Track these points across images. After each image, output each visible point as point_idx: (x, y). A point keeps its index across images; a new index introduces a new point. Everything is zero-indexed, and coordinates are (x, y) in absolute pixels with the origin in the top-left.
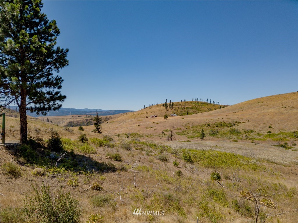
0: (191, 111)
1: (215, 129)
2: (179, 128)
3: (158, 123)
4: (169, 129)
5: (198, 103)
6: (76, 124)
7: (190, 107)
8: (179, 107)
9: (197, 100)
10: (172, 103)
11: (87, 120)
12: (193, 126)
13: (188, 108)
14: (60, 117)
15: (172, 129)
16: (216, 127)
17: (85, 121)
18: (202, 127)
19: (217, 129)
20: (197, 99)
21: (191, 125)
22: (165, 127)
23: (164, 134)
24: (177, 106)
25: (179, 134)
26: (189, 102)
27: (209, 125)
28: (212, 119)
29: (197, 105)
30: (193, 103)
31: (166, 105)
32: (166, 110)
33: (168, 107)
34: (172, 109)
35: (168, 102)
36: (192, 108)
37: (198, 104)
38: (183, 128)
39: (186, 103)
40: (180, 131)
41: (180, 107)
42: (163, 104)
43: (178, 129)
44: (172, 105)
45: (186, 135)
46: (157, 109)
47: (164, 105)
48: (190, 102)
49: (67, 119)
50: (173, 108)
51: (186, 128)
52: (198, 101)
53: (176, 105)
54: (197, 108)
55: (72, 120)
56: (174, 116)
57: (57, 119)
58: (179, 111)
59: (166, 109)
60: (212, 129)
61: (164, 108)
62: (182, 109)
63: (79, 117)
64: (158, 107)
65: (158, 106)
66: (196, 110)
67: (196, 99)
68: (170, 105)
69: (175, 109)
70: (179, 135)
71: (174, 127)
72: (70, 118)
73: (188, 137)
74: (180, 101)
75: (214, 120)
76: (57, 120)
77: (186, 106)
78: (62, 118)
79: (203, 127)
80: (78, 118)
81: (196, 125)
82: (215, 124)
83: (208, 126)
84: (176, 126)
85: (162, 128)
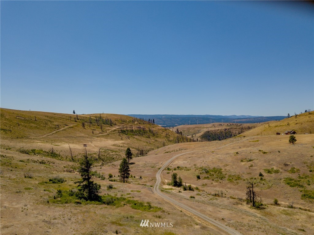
2: (297, 167)
3: (264, 153)
4: (275, 168)
6: (213, 134)
11: (226, 129)
14: (200, 125)
15: (282, 168)
17: (223, 131)
22: (271, 162)
23: (261, 179)
25: (288, 184)
38: (305, 170)
40: (294, 176)
43: (293, 171)
49: (207, 128)
51: (311, 171)
55: (210, 129)
57: (197, 128)
63: (220, 126)
64: (310, 116)
65: (310, 114)
70: (289, 186)
71: (286, 165)
72: (211, 126)
73: (303, 193)
76: (197, 129)
78: (203, 126)
80: (218, 127)
84: (293, 163)
85: (265, 164)
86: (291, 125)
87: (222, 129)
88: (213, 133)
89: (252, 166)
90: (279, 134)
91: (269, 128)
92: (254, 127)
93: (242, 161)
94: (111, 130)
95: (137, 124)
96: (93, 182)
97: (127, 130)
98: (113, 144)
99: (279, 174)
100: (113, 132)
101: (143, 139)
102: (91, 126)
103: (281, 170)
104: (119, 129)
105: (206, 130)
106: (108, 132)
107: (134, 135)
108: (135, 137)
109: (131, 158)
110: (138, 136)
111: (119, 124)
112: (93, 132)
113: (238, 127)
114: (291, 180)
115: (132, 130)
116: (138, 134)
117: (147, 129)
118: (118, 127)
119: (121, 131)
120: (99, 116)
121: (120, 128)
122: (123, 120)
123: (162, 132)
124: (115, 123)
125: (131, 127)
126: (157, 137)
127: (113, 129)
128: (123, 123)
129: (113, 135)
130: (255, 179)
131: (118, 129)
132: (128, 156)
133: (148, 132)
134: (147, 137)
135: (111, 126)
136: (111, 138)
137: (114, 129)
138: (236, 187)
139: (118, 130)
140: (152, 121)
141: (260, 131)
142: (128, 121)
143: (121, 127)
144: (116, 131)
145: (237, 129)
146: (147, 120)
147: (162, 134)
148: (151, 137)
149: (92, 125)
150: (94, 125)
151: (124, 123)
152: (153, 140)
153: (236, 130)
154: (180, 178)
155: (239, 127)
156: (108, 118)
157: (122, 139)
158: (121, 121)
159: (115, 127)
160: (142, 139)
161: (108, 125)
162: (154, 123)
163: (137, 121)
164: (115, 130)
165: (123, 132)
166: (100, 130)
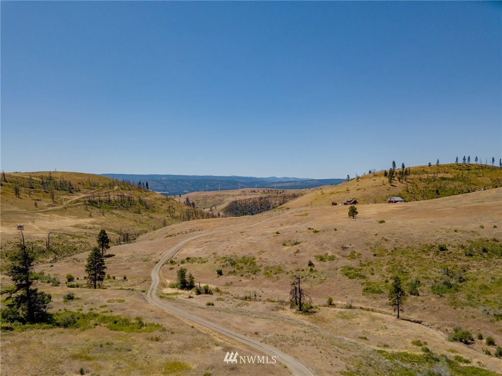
0: (451, 185)
1: (459, 264)
2: (358, 251)
3: (316, 232)
4: (330, 254)
5: (468, 168)
7: (449, 176)
8: (421, 176)
9: (467, 160)
10: (406, 169)
11: (261, 198)
12: (395, 249)
13: (443, 179)
14: (223, 192)
15: (338, 253)
16: (466, 258)
17: (258, 200)
18: (419, 255)
19: (465, 263)
20: (467, 158)
21: (389, 247)
23: (311, 270)
24: (416, 176)
25: (346, 275)
26: (447, 166)
27: (442, 249)
28: (459, 227)
29: (467, 172)
30: (457, 167)
31: (390, 175)
32: (389, 185)
33: (396, 178)
34: (404, 182)
35: (399, 167)
36: (453, 180)
37: (468, 170)
38: (367, 254)
39: (441, 169)
40: (354, 264)
41: (425, 176)
42: (385, 172)
43: (353, 256)
44: (405, 173)
45: (364, 277)
46: (370, 182)
47: (388, 175)
48: (451, 166)
49: (233, 196)
50: (406, 180)
51: (375, 255)
52: (470, 163)
53: (415, 173)
54: (463, 179)
55: (238, 198)
56: (396, 202)
57: (219, 196)
58: (421, 185)
59: (390, 182)
60: (450, 263)
61: (387, 180)
62: (428, 180)
63: (253, 193)
64: (375, 178)
65: (375, 175)
66: (462, 183)
67: (464, 159)
68: (401, 173)
69: (411, 181)
70: (347, 278)
72: (239, 194)
73: (365, 287)
74: (427, 164)
75: (463, 232)
76: (219, 198)
77: (440, 175)
78: (227, 193)
79: (424, 256)
80: (251, 195)
81: (406, 245)
82: (463, 247)
83: (441, 253)
84: (353, 245)
85: (316, 249)
86: (351, 192)
87: (255, 198)
88: (243, 204)
89: (298, 252)
90: (336, 204)
91: (323, 196)
92: (302, 195)
93: (284, 245)
94: (70, 201)
95: (117, 190)
96: (36, 290)
97: (100, 201)
98: (74, 224)
99: (336, 261)
100: (74, 203)
101: (129, 215)
102: (32, 193)
103: (337, 256)
104: (85, 199)
105: (231, 199)
106: (64, 203)
107: (112, 208)
108: (114, 211)
109: (108, 247)
110: (120, 209)
111: (85, 190)
112: (36, 205)
113: (279, 195)
114: (350, 269)
115: (110, 201)
116: (119, 207)
117: (136, 199)
118: (83, 196)
119: (90, 201)
120: (48, 175)
121: (87, 197)
122: (92, 182)
123: (161, 203)
124: (77, 188)
125: (107, 194)
126: (153, 212)
127: (75, 199)
128: (93, 188)
129: (74, 208)
130: (303, 270)
131: (83, 198)
132: (103, 243)
133: (138, 203)
134: (136, 213)
135: (71, 192)
136: (71, 214)
137: (77, 198)
138: (276, 283)
139: (83, 200)
140: (143, 184)
141: (310, 200)
142: (101, 185)
143: (88, 195)
144: (80, 202)
145: (278, 198)
146: (136, 182)
147: (161, 207)
148: (142, 211)
149: (35, 192)
150: (39, 192)
151: (95, 188)
152: (147, 217)
153: (276, 198)
154: (191, 277)
155: (281, 195)
156: (65, 180)
157: (91, 216)
158: (88, 186)
159: (78, 195)
160: (126, 215)
161: (65, 192)
162: (148, 188)
163: (118, 185)
164: (78, 201)
165: (92, 203)
166: (50, 200)
